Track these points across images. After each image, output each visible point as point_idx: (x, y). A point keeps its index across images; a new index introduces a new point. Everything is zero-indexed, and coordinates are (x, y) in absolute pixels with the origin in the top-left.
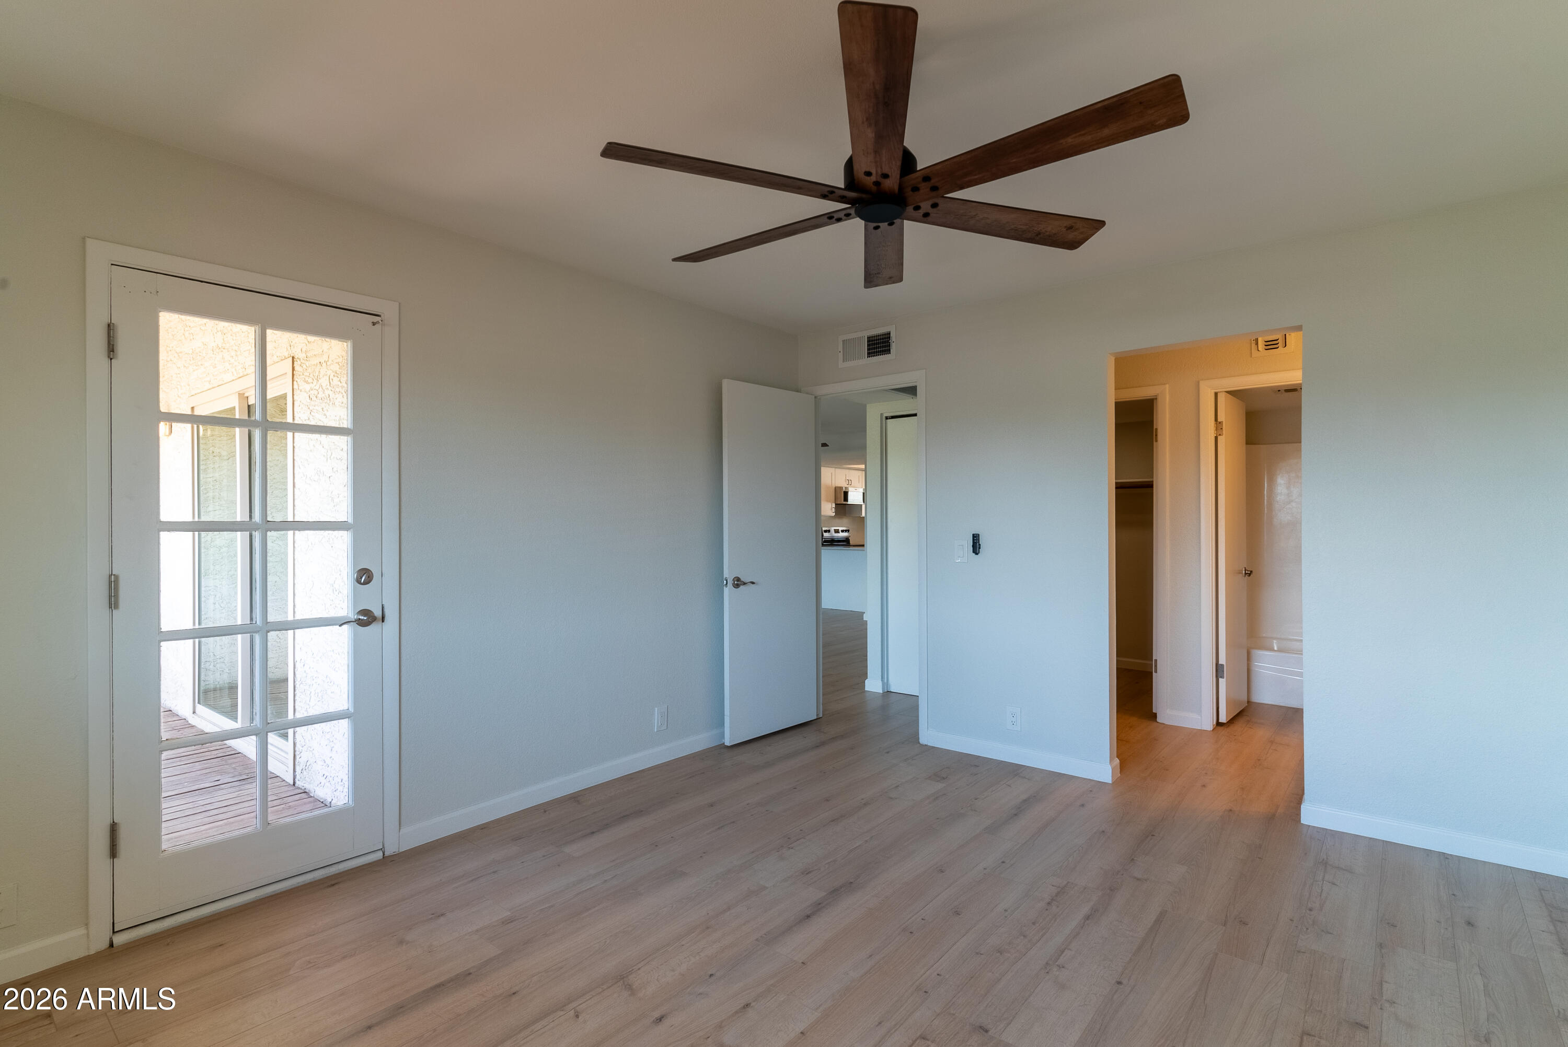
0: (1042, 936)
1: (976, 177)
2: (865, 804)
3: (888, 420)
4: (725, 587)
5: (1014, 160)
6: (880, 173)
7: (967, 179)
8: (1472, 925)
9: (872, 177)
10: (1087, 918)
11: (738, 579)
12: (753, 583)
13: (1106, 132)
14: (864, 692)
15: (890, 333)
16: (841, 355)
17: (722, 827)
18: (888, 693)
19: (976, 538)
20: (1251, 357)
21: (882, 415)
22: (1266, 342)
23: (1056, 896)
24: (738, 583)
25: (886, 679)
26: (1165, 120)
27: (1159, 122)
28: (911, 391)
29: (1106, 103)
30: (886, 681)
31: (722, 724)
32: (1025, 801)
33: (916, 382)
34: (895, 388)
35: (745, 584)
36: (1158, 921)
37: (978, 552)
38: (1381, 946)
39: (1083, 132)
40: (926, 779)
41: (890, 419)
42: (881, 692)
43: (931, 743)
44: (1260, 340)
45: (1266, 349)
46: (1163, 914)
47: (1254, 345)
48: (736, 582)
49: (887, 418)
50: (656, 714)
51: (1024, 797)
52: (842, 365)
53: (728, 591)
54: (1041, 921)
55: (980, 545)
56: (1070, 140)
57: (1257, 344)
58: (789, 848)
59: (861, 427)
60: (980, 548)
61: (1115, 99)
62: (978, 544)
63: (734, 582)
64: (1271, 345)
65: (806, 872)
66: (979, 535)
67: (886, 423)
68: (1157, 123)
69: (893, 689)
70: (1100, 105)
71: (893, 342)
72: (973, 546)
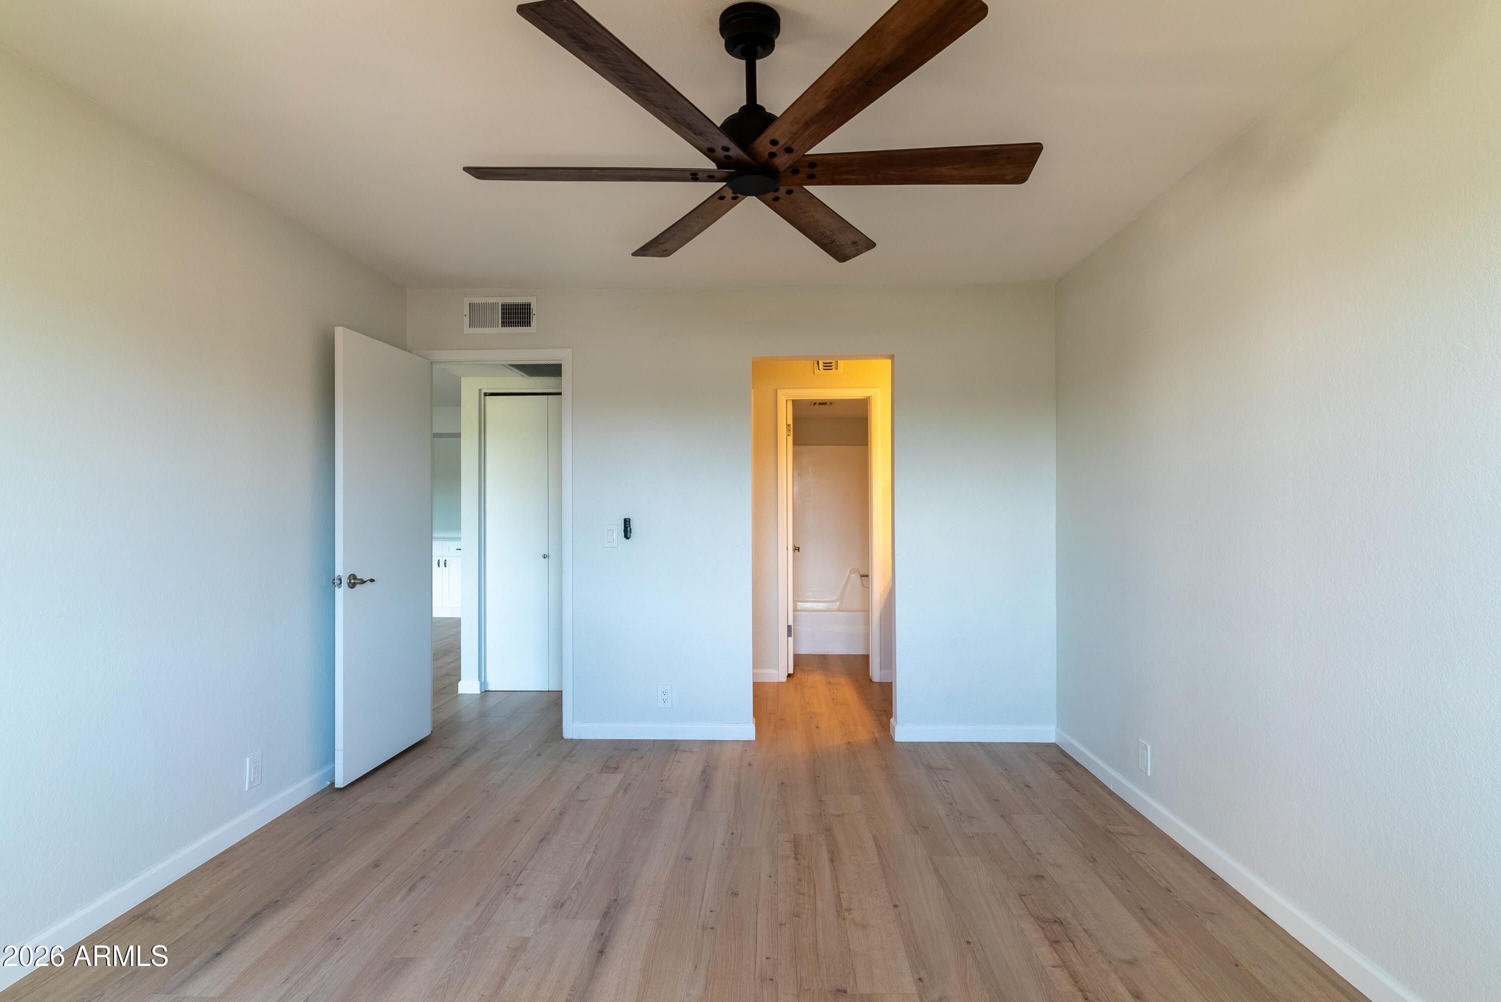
0: (815, 888)
1: (853, 177)
2: (561, 814)
3: (487, 397)
4: (336, 588)
5: (892, 173)
6: (787, 145)
7: (844, 177)
8: (1029, 787)
9: (774, 147)
10: (832, 860)
11: (353, 576)
12: (372, 581)
13: (972, 172)
14: (458, 695)
15: (530, 305)
16: (467, 320)
17: (413, 886)
18: (485, 693)
19: (627, 522)
20: (814, 373)
21: (480, 390)
22: (824, 363)
23: (796, 850)
24: (354, 582)
25: (483, 679)
26: (1012, 177)
27: (1008, 177)
28: (554, 370)
29: (988, 148)
30: (483, 680)
31: (333, 759)
32: (703, 772)
33: (561, 360)
34: (513, 364)
35: (363, 582)
36: (878, 846)
37: (629, 536)
38: (1003, 817)
39: (956, 167)
40: (600, 773)
41: (488, 395)
42: (479, 693)
43: (576, 737)
44: (820, 361)
45: (824, 369)
46: (875, 838)
47: (816, 365)
48: (352, 581)
49: (486, 394)
50: (248, 767)
51: (700, 768)
52: (467, 330)
53: (340, 593)
54: (803, 876)
55: (631, 529)
56: (944, 170)
57: (818, 364)
58: (517, 885)
59: (456, 402)
60: (631, 532)
61: (996, 148)
62: (629, 528)
63: (350, 581)
64: (828, 366)
65: (559, 905)
66: (630, 519)
67: (484, 400)
68: (1006, 178)
69: (491, 687)
70: (984, 149)
71: (534, 315)
72: (624, 531)
